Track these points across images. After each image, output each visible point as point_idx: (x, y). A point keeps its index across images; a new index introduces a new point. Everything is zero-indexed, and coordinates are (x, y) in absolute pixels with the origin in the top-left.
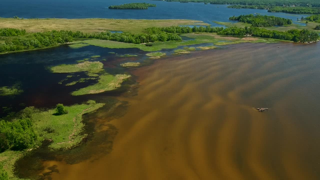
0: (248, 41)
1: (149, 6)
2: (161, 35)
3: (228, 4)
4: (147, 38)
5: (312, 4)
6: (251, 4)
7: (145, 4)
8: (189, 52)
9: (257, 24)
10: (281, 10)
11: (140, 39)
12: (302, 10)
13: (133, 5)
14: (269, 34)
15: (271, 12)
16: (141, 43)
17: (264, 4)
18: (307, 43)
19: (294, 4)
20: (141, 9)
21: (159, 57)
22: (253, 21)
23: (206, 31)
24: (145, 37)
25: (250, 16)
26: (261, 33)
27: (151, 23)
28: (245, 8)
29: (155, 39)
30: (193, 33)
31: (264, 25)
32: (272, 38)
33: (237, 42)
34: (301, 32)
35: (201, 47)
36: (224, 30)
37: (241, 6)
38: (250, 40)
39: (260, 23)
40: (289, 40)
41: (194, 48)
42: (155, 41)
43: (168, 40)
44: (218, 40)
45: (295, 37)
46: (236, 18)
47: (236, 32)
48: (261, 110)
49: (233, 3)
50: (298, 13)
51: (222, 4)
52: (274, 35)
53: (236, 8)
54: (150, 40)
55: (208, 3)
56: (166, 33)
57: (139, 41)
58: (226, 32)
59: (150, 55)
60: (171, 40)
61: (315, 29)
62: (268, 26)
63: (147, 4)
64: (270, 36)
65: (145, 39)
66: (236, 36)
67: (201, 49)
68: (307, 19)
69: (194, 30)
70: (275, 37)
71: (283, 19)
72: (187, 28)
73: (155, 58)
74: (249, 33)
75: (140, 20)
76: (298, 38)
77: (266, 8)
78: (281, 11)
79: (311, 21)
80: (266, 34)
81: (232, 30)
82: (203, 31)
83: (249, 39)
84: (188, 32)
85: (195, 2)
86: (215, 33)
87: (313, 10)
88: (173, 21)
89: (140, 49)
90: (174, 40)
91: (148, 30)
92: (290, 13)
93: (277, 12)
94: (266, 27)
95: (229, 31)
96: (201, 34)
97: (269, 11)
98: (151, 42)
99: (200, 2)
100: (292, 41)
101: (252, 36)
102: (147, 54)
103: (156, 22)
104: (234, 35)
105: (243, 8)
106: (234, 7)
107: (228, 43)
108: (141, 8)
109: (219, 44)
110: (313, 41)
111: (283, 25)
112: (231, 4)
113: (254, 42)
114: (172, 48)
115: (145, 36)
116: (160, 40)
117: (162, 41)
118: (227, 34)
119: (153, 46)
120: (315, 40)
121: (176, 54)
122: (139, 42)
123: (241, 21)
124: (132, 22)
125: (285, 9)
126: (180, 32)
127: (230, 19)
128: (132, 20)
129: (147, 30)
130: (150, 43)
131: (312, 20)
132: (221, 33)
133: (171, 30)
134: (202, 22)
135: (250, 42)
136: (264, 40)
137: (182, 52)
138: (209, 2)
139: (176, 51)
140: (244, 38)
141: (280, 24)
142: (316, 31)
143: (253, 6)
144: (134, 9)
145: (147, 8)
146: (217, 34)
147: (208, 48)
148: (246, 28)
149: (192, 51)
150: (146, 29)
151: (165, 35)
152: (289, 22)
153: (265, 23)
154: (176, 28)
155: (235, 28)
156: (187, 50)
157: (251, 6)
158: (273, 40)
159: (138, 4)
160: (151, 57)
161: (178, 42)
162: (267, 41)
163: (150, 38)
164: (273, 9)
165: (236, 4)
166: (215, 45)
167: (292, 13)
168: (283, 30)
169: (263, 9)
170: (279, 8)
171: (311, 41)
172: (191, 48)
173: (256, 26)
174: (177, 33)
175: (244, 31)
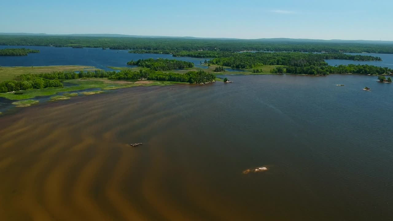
0: (141, 84)
1: (30, 52)
2: (36, 81)
3: (130, 49)
4: (16, 85)
5: (219, 48)
6: (156, 49)
7: (24, 50)
8: (69, 98)
9: (156, 67)
10: (187, 54)
11: (6, 86)
12: (207, 53)
13: (7, 51)
14: (164, 77)
15: (176, 57)
16: (8, 92)
17: (171, 48)
18: (203, 84)
19: (202, 49)
20: (18, 56)
21: (29, 105)
22: (152, 65)
23: (96, 77)
24: (13, 85)
25: (150, 60)
26: (157, 76)
27: (28, 70)
28: (148, 53)
29: (28, 86)
30: (80, 80)
31: (163, 68)
32: (168, 81)
33: (129, 86)
34: (197, 73)
35: (85, 93)
36: (116, 74)
37: (144, 51)
38: (144, 83)
39: (158, 67)
40: (185, 82)
41: (77, 94)
42: (28, 89)
43: (46, 87)
44: (107, 85)
45: (191, 78)
46: (135, 63)
47: (129, 76)
48: (134, 146)
49: (137, 48)
50: (204, 57)
51: (124, 49)
52: (170, 77)
53: (139, 53)
54: (21, 87)
55: (107, 49)
56: (43, 80)
57: (5, 89)
58: (119, 76)
59: (17, 104)
60: (50, 86)
61: (215, 71)
62: (167, 70)
63: (28, 50)
64: (166, 78)
65: (14, 87)
66: (130, 80)
67: (85, 94)
68: (210, 62)
69: (80, 76)
70: (171, 79)
71: (184, 62)
72: (72, 74)
73: (23, 106)
74: (144, 76)
75: (14, 68)
76: (193, 79)
77: (171, 53)
78: (186, 56)
79: (213, 64)
80: (162, 77)
81: (125, 74)
82: (92, 77)
83: (142, 83)
84: (73, 78)
85: (91, 47)
86: (106, 78)
87: (218, 54)
88: (58, 67)
89: (5, 98)
90: (54, 86)
91: (22, 77)
92: (195, 57)
93: (182, 56)
94: (166, 70)
95: (121, 76)
96: (89, 79)
97: (174, 56)
98: (23, 89)
99: (97, 47)
100: (188, 83)
101: (147, 79)
102: (14, 103)
103: (34, 68)
104: (126, 79)
105: (147, 53)
106: (136, 52)
107: (119, 87)
108: (19, 54)
109: (108, 88)
110: (209, 81)
111: (184, 69)
112: (134, 49)
113: (148, 85)
114: (49, 95)
115: (14, 83)
116: (35, 87)
117: (38, 88)
118: (120, 79)
119: (24, 94)
120: (210, 81)
121: (53, 100)
122: (6, 91)
123: (139, 66)
124: (2, 70)
125: (191, 53)
126: (63, 79)
127: (127, 64)
128: (2, 68)
129: (20, 78)
130: (21, 91)
131: (215, 62)
132: (113, 78)
133: (52, 76)
134: (94, 67)
135: (143, 85)
136: (159, 83)
137: (60, 99)
138: (108, 47)
139: (52, 98)
140: (137, 82)
141: (181, 68)
142: (215, 73)
143: (158, 51)
144: (9, 55)
145: (26, 54)
146: (108, 79)
147: (93, 93)
148: (141, 71)
149: (73, 97)
150: (18, 77)
151: (42, 82)
152: (190, 66)
153: (165, 67)
154: (58, 74)
155: (129, 72)
156: (67, 96)
157: (155, 51)
158: (169, 82)
159: (15, 50)
160: (19, 105)
161: (59, 88)
162: (162, 84)
163: (20, 86)
164: (178, 53)
165: (140, 49)
166: (102, 90)
167: (198, 57)
168: (182, 73)
169: (168, 53)
170: (185, 53)
171: (206, 82)
172: (72, 94)
173: (154, 70)
174: (59, 80)
175: (138, 75)
